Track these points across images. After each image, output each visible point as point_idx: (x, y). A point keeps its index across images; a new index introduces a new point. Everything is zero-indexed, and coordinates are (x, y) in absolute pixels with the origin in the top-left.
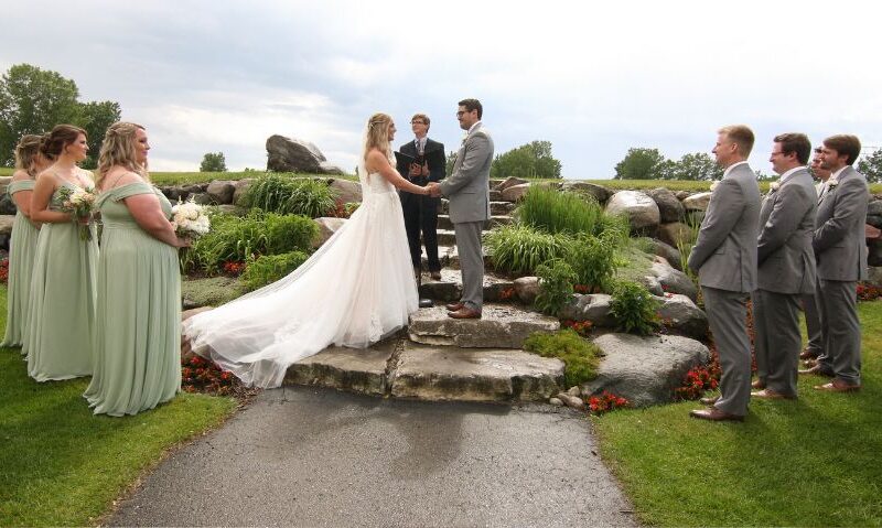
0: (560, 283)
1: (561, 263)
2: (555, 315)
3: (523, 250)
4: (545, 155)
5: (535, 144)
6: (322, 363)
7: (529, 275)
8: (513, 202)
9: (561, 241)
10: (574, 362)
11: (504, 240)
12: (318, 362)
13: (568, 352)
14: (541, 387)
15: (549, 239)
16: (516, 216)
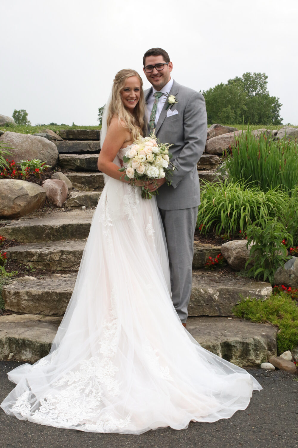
0: (272, 244)
1: (274, 222)
2: (267, 281)
3: (232, 210)
4: (259, 90)
5: (247, 76)
6: (17, 337)
7: (238, 238)
8: (220, 155)
9: (273, 198)
10: (286, 326)
11: (209, 199)
12: (12, 336)
13: (280, 317)
14: (252, 352)
15: (261, 196)
16: (223, 171)
